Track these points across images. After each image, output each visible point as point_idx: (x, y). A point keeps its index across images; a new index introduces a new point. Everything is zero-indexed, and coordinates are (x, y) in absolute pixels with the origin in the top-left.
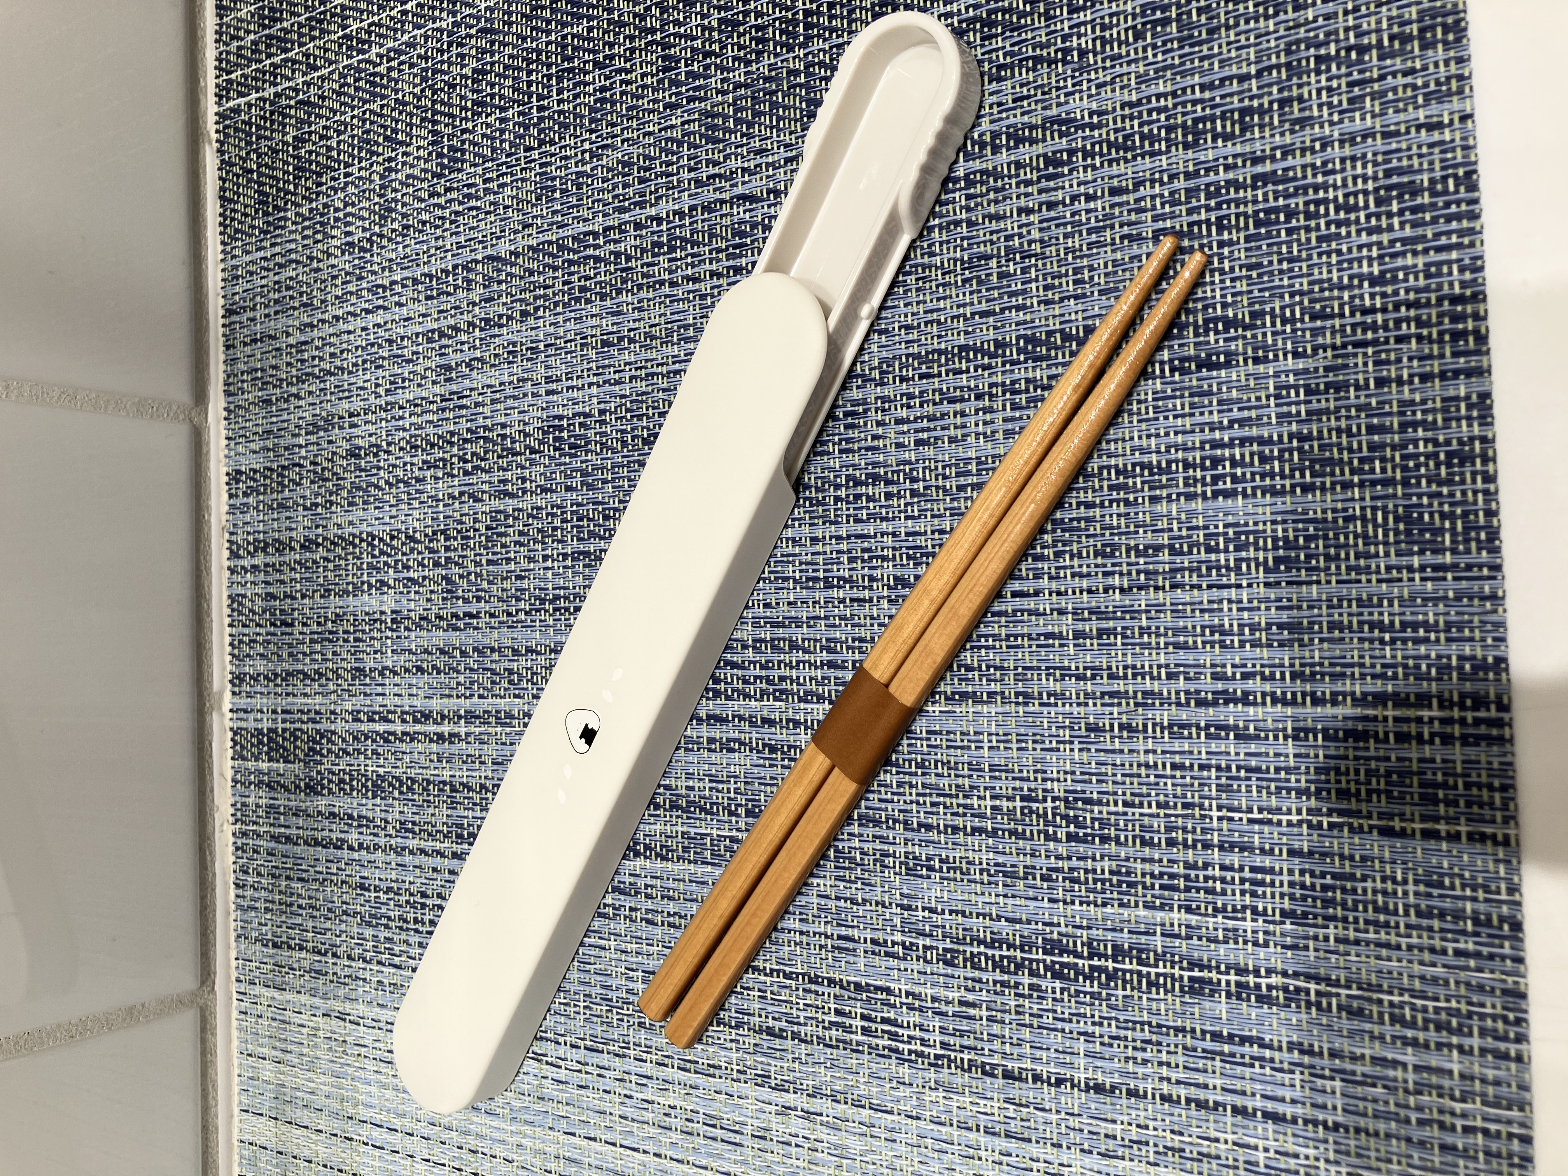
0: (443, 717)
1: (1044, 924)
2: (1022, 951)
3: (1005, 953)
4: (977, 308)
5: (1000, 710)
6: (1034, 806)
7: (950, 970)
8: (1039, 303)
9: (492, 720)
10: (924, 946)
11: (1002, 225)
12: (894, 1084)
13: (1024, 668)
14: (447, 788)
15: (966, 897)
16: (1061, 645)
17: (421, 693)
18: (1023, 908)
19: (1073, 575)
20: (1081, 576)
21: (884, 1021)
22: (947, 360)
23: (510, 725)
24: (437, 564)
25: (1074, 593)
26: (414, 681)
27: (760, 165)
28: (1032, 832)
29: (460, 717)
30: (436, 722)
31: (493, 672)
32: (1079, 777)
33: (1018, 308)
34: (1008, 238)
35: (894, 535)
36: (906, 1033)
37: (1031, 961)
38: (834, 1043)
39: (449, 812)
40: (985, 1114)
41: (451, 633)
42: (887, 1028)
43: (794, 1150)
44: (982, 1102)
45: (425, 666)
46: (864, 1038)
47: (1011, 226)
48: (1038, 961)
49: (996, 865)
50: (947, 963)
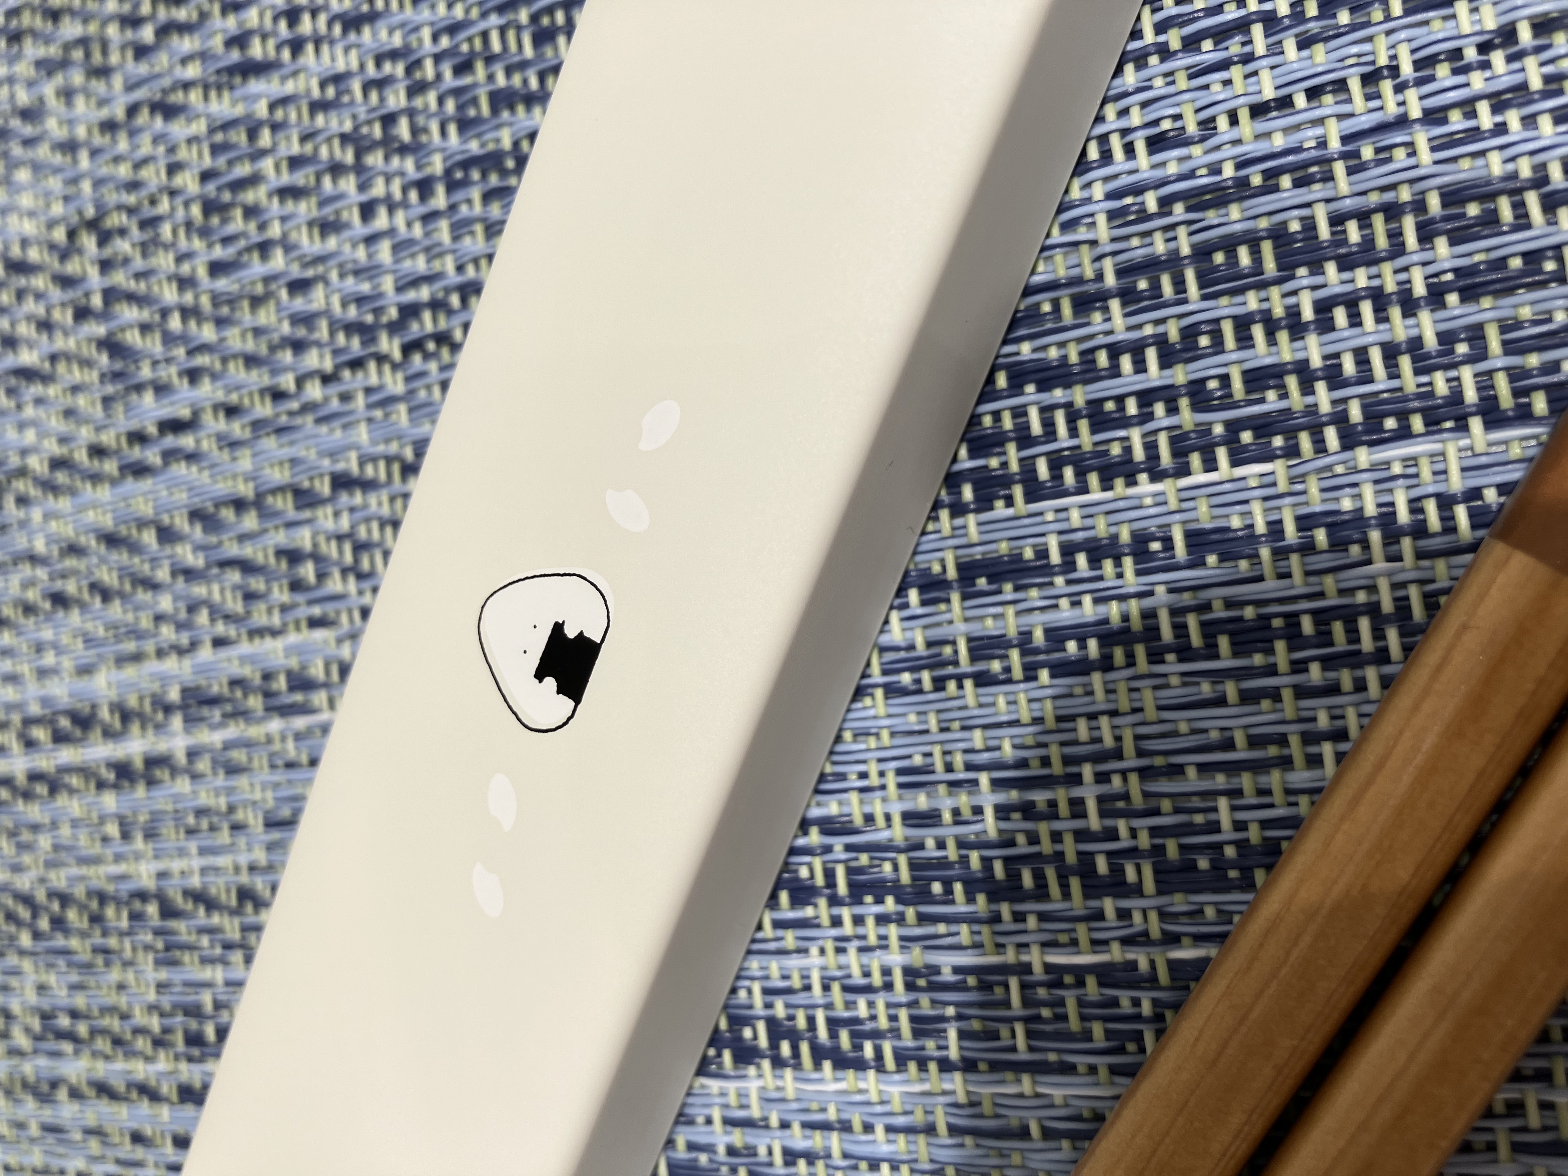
0: (126, 716)
9: (255, 702)
14: (152, 909)
17: (67, 664)
23: (305, 709)
24: (82, 313)
26: (47, 634)
29: (168, 709)
30: (109, 734)
31: (246, 567)
39: (163, 975)
41: (130, 485)
45: (71, 587)
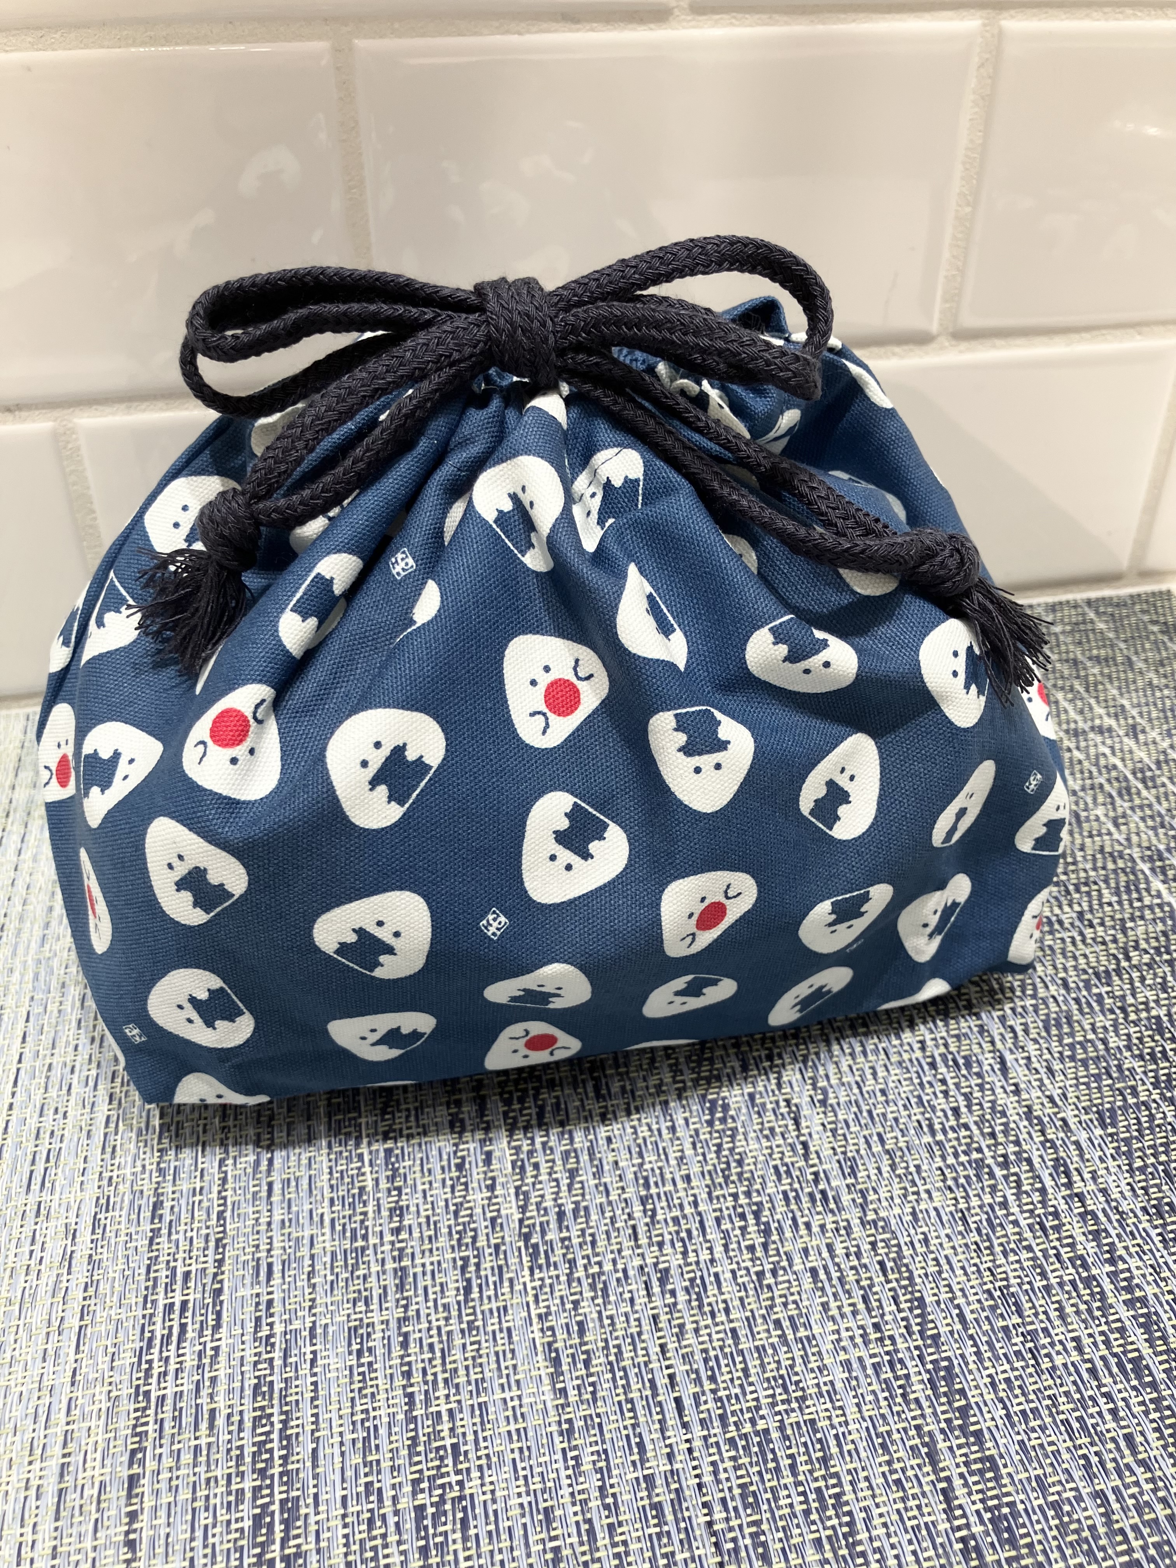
1: (316, 1496)
2: (281, 1474)
3: (277, 1454)
4: (967, 1311)
5: (549, 1405)
6: (449, 1461)
7: (248, 1392)
8: (990, 1376)
10: (271, 1360)
11: (1057, 1322)
12: (111, 1350)
13: (600, 1425)
15: (334, 1398)
16: (633, 1463)
18: (330, 1468)
19: (713, 1464)
20: (715, 1473)
21: (183, 1327)
22: (905, 1287)
25: (695, 1468)
27: (1037, 1072)
28: (420, 1462)
32: (491, 1508)
33: (978, 1353)
34: (1045, 1330)
35: (712, 1261)
36: (172, 1354)
37: (271, 1486)
38: (152, 1275)
40: (85, 1461)
42: (176, 1331)
43: (26, 1249)
44: (98, 1455)
46: (161, 1308)
47: (1058, 1331)
48: (271, 1495)
49: (376, 1427)
50: (257, 1387)
